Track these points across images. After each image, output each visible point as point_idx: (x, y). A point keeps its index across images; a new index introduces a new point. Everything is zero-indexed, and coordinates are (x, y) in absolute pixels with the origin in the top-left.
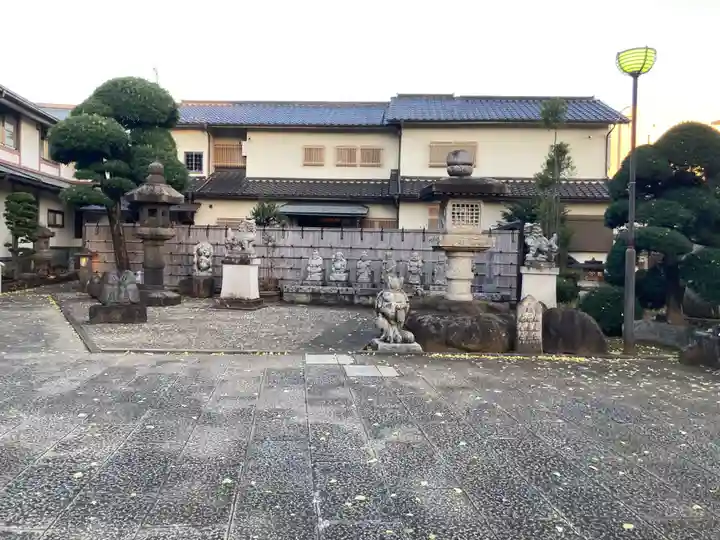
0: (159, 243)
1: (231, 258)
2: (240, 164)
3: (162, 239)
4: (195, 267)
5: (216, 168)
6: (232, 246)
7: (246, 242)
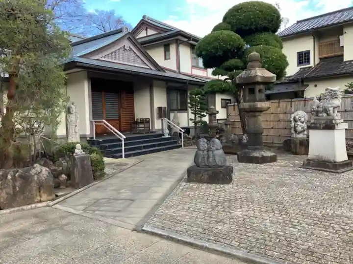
0: (257, 114)
1: (316, 124)
2: (339, 53)
3: (261, 111)
4: (293, 131)
5: (321, 59)
6: (317, 112)
7: (331, 109)
